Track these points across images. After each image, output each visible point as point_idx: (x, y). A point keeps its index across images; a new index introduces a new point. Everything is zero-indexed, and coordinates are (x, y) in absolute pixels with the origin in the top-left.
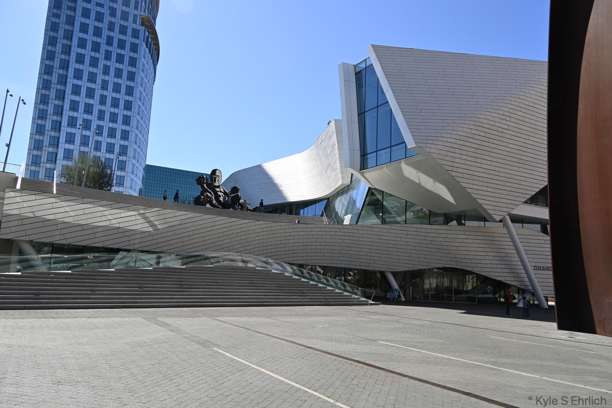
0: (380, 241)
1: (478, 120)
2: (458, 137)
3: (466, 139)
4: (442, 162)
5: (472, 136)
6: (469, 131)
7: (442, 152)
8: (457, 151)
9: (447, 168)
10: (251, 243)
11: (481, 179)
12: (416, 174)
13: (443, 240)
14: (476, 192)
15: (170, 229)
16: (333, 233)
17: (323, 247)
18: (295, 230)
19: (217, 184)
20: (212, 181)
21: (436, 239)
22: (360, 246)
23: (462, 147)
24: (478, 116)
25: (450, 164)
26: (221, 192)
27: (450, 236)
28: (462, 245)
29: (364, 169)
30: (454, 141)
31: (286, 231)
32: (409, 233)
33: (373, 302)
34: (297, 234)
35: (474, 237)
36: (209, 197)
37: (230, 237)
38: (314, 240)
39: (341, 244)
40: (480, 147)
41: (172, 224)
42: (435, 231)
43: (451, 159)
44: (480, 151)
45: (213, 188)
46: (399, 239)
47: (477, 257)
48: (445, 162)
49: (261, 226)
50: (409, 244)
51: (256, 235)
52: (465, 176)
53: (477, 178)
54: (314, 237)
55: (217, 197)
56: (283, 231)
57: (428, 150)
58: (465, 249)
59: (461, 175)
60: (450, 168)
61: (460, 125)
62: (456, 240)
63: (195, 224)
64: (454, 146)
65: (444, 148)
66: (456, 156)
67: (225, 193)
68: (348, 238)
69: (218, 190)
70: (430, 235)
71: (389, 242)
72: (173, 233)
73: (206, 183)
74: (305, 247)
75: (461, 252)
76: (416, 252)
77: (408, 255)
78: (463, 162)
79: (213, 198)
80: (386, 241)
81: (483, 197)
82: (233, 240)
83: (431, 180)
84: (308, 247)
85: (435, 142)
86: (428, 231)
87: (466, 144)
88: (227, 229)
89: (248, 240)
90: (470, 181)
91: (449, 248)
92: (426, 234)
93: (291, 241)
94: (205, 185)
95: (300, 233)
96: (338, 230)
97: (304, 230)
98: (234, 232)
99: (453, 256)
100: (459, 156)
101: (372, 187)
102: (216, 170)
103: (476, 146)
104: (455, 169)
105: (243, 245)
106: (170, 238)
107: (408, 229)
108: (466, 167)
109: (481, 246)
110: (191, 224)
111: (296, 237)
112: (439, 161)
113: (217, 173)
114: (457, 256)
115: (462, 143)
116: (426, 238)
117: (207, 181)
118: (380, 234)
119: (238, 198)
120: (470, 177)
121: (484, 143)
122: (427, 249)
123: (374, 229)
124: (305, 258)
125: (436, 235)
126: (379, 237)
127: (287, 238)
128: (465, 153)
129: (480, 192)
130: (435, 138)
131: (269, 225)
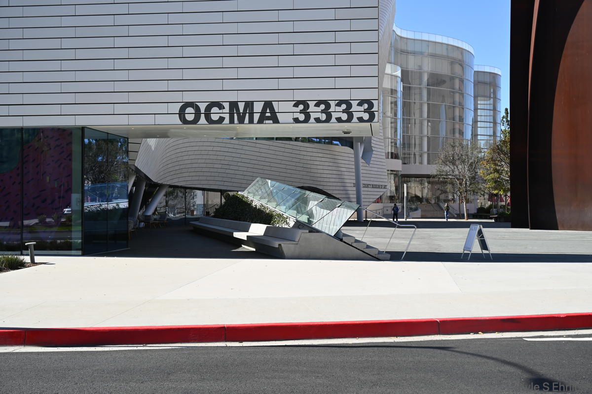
0: (259, 158)
13: (309, 158)
16: (219, 149)
17: (205, 165)
21: (305, 157)
22: (240, 164)
27: (315, 154)
28: (321, 163)
32: (286, 150)
38: (201, 157)
39: (222, 162)
46: (275, 157)
47: (328, 176)
50: (282, 162)
54: (202, 152)
58: (322, 167)
62: (318, 159)
68: (230, 154)
70: (302, 153)
71: (267, 160)
74: (191, 166)
76: (285, 171)
80: (264, 159)
84: (193, 165)
86: (302, 149)
91: (313, 167)
93: (184, 158)
99: (313, 175)
107: (287, 146)
111: (189, 153)
114: (315, 175)
116: (298, 156)
122: (295, 168)
123: (258, 145)
125: (306, 153)
127: (183, 154)
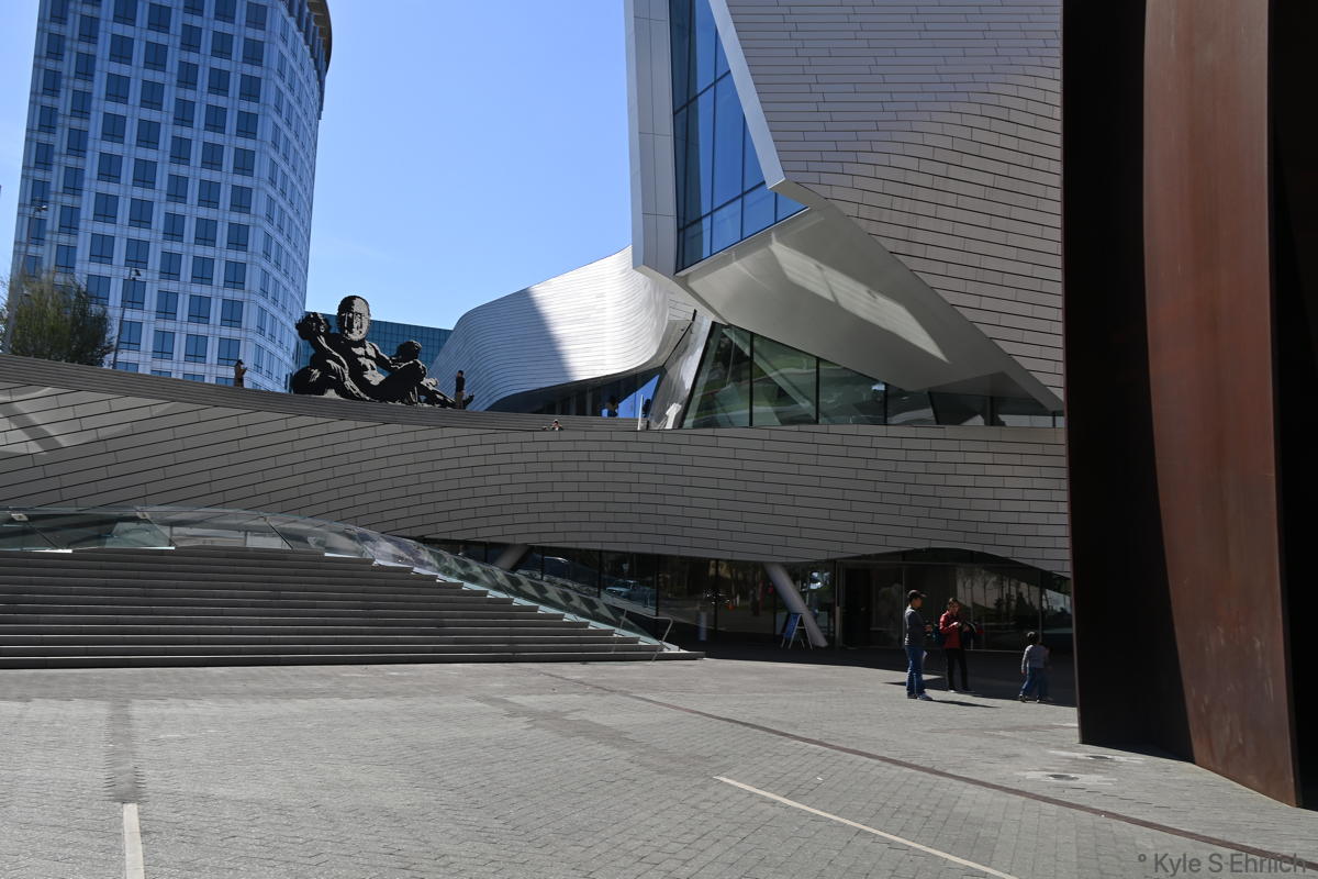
1: (994, 100)
2: (927, 152)
3: (954, 158)
4: (874, 228)
5: (973, 148)
6: (966, 133)
7: (869, 198)
8: (923, 194)
9: (890, 245)
10: (370, 487)
11: (1008, 280)
12: (818, 273)
13: (921, 468)
14: (993, 319)
15: (100, 448)
16: (610, 456)
17: (584, 497)
18: (500, 449)
19: (356, 336)
20: (342, 329)
21: (903, 467)
22: (687, 491)
23: (940, 183)
24: (993, 88)
25: (901, 233)
26: (367, 356)
28: (980, 481)
29: (683, 269)
30: (913, 164)
31: (474, 450)
32: (823, 449)
33: (682, 651)
34: (507, 459)
35: (1017, 459)
36: (334, 372)
37: (298, 469)
38: (557, 477)
39: (635, 488)
40: (1003, 182)
41: (103, 433)
42: (896, 443)
43: (904, 219)
44: (1003, 196)
45: (346, 347)
47: (1024, 518)
48: (883, 229)
49: (393, 439)
50: (825, 482)
51: (383, 463)
52: (954, 270)
53: (997, 278)
54: (557, 467)
55: (358, 372)
56: (463, 452)
57: (824, 191)
58: (989, 493)
59: (940, 267)
60: (902, 248)
61: (936, 117)
62: (961, 469)
63: (180, 432)
64: (913, 178)
65: (877, 185)
66: (920, 208)
67: (379, 361)
68: (651, 468)
69: (359, 351)
71: (768, 477)
72: (110, 458)
73: (327, 336)
74: (533, 498)
75: (977, 504)
76: (846, 506)
77: (825, 514)
78: (947, 227)
79: (347, 376)
80: (759, 477)
81: (1016, 335)
82: (310, 478)
83: (862, 290)
84: (542, 498)
85: (848, 168)
87: (954, 172)
88: (288, 447)
89: (358, 479)
90: (972, 287)
91: (940, 492)
92: (870, 453)
93: (490, 480)
94: (322, 340)
95: (516, 458)
96: (622, 447)
97: (527, 447)
98: (312, 455)
99: (955, 515)
100: (930, 209)
101: (719, 321)
102: (354, 297)
103: (988, 180)
104: (918, 250)
105: (344, 492)
106: (102, 473)
108: (957, 243)
109: (1037, 483)
110: (168, 434)
111: (503, 469)
112: (863, 223)
113: (357, 307)
114: (965, 515)
115: (940, 169)
116: (872, 465)
117: (330, 327)
118: (740, 454)
119: (418, 374)
120: (970, 273)
121: (1015, 172)
122: (876, 497)
123: (722, 442)
124: (534, 528)
125: (901, 455)
126: (737, 465)
127: (477, 471)
128: (950, 200)
129: (1005, 320)
130: (851, 157)
131: (421, 435)
